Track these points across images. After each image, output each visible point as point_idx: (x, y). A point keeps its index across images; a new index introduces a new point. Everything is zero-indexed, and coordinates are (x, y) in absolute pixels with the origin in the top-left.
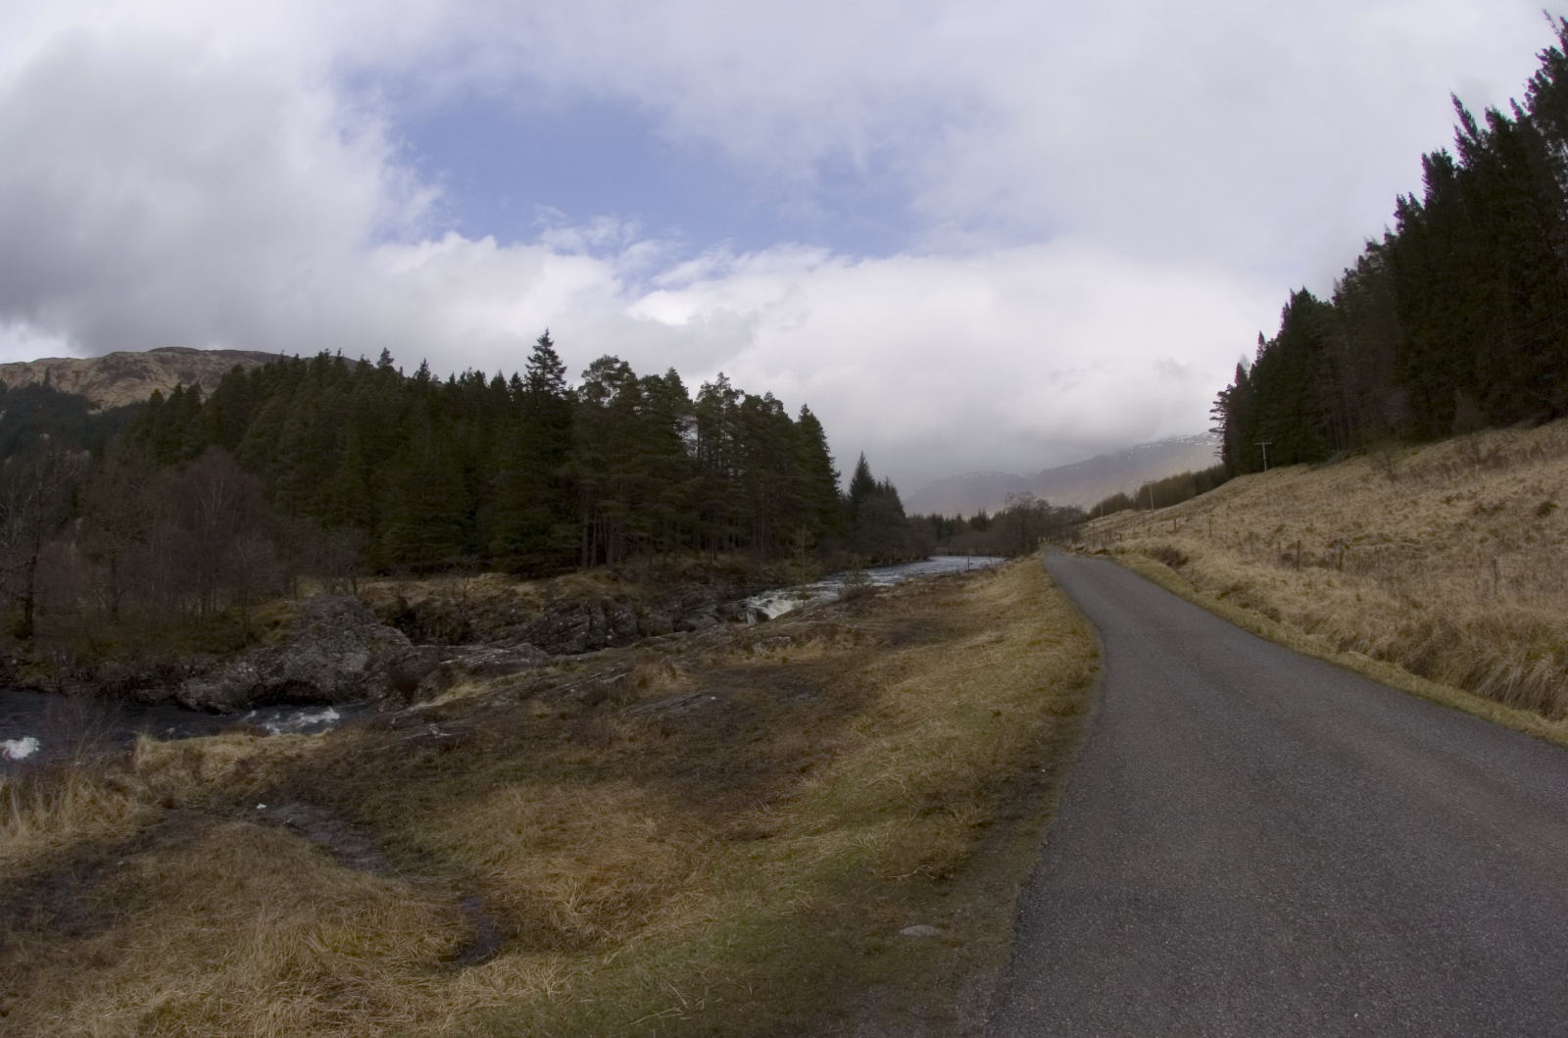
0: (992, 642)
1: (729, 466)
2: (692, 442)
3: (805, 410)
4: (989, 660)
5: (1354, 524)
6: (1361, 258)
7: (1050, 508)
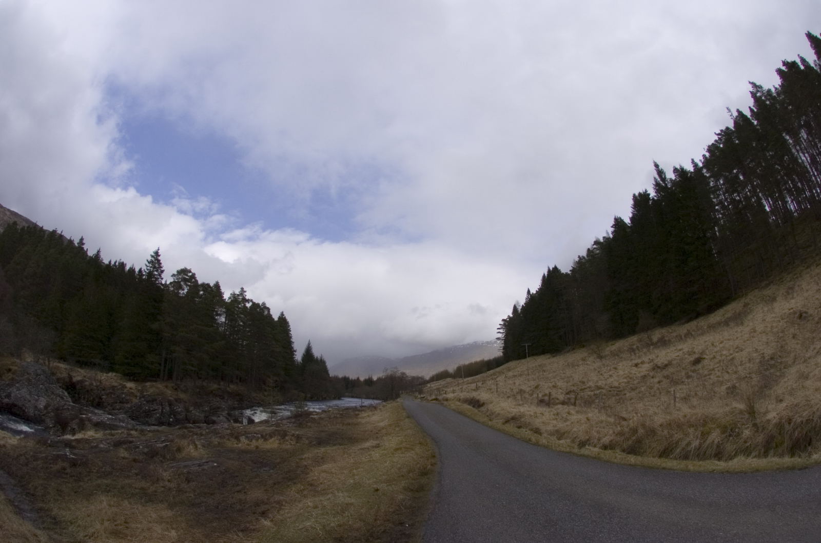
0: (373, 447)
1: (239, 339)
2: (222, 322)
3: (282, 314)
4: (371, 457)
5: (580, 382)
6: (589, 248)
7: (407, 376)
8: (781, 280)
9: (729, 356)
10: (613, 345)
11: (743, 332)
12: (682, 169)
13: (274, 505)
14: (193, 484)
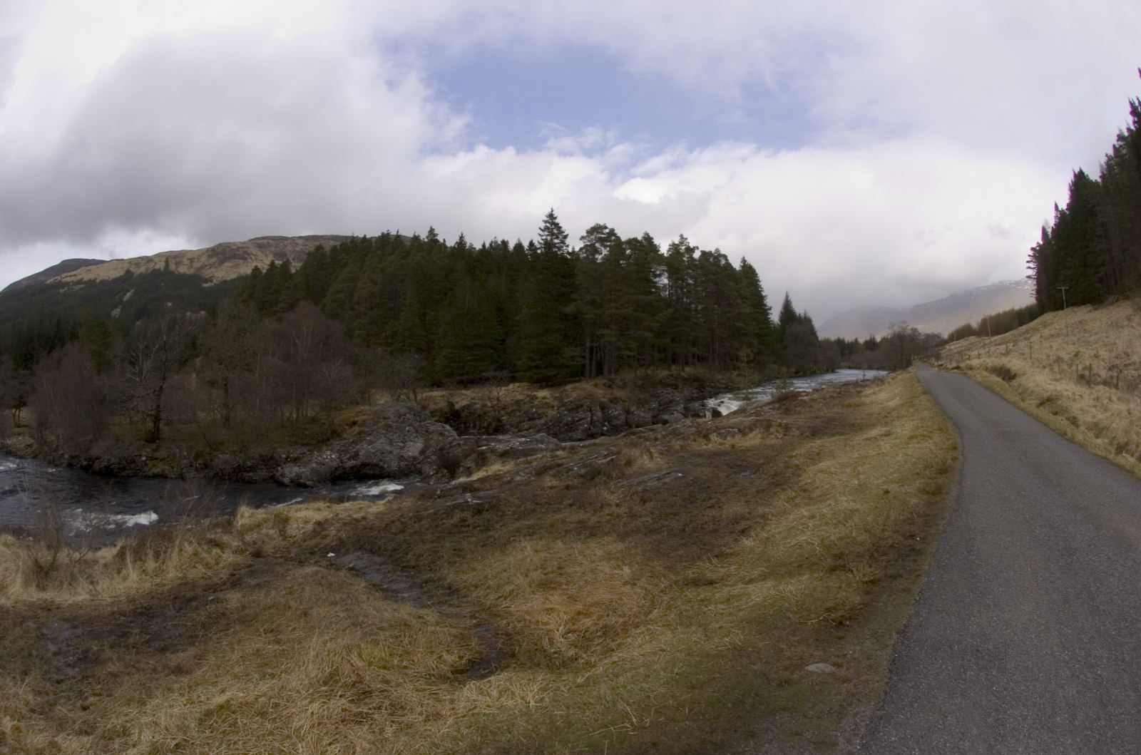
0: (882, 435)
1: (690, 303)
2: (665, 285)
3: (744, 261)
4: (880, 449)
5: (1124, 353)
6: (1114, 146)
7: (920, 334)
13: (758, 520)
14: (649, 505)
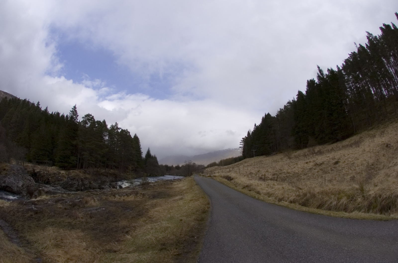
0: (180, 199)
1: (115, 147)
2: (107, 140)
3: (136, 135)
4: (179, 204)
5: (280, 170)
6: (285, 105)
7: (196, 165)
8: (378, 127)
9: (352, 162)
10: (296, 152)
11: (359, 151)
12: (332, 70)
13: (132, 228)
14: (93, 219)
